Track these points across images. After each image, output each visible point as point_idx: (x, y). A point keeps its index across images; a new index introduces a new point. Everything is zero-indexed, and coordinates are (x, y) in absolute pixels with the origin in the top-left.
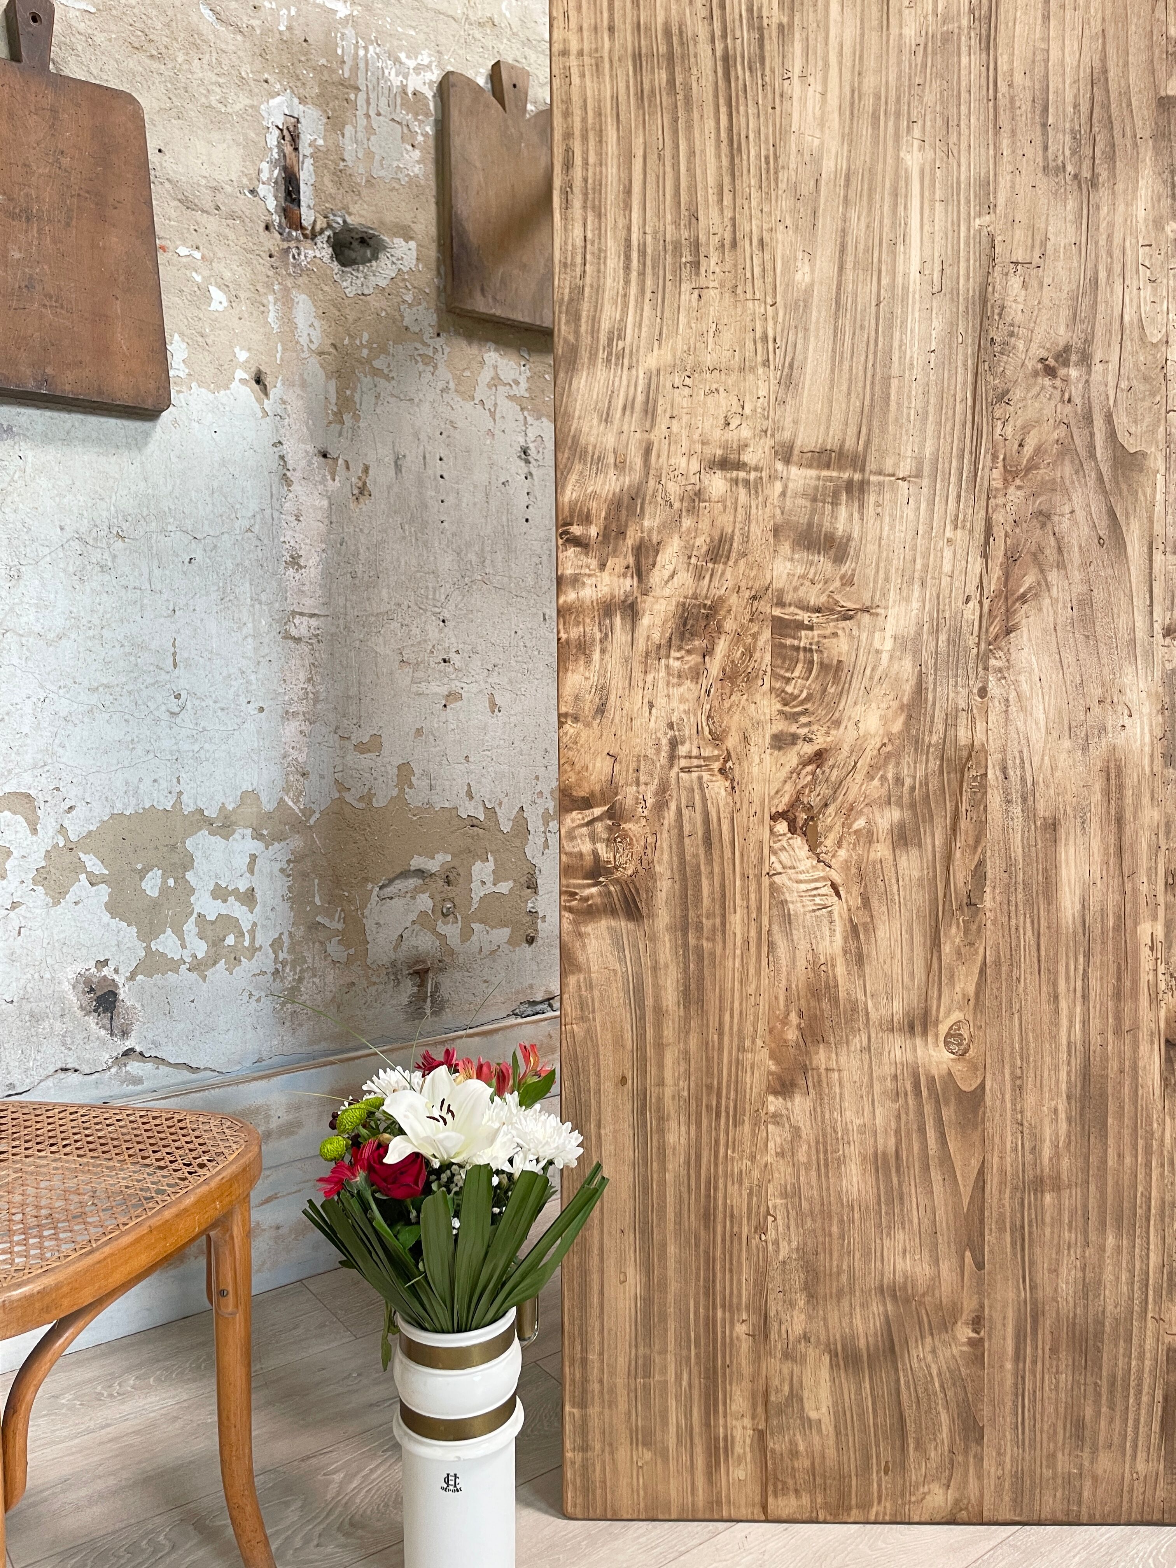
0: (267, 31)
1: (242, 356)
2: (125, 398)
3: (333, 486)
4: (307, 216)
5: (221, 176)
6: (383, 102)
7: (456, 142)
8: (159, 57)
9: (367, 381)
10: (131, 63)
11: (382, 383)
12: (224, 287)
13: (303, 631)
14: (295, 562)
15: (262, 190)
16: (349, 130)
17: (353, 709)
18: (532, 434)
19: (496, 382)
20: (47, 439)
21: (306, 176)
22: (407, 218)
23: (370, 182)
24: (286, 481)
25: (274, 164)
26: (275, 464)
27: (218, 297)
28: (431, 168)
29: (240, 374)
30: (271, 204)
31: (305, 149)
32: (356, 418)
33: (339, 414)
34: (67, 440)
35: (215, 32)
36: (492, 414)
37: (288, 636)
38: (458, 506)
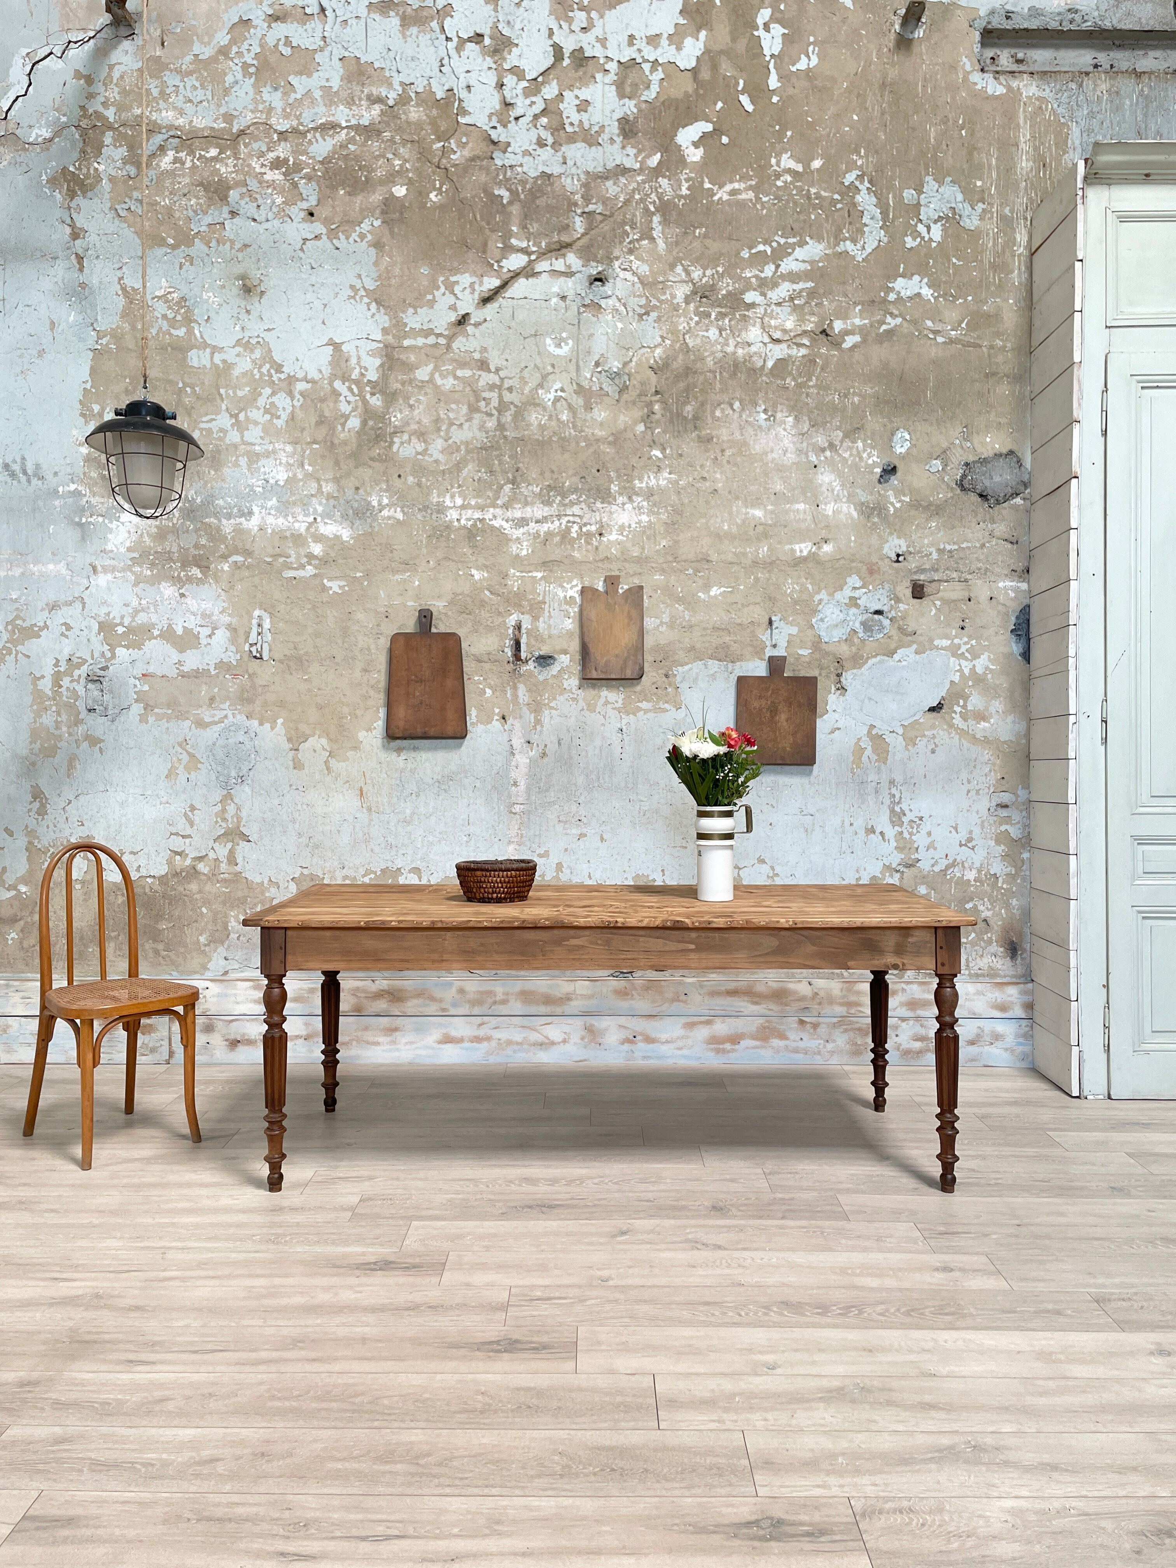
0: (510, 592)
1: (497, 711)
2: (450, 734)
3: (531, 754)
4: (523, 655)
5: (491, 649)
6: (556, 605)
7: (585, 613)
8: (470, 614)
9: (547, 712)
10: (460, 618)
11: (553, 712)
12: (491, 687)
13: (518, 810)
14: (515, 784)
15: (506, 650)
16: (541, 619)
17: (537, 840)
18: (624, 722)
19: (607, 703)
20: (429, 749)
21: (523, 641)
22: (566, 647)
23: (550, 637)
24: (514, 754)
25: (510, 640)
26: (508, 748)
27: (489, 692)
28: (577, 624)
29: (496, 717)
30: (510, 654)
31: (523, 631)
32: (542, 726)
33: (535, 728)
34: (436, 749)
35: (490, 599)
36: (604, 717)
37: (511, 812)
38: (587, 756)
